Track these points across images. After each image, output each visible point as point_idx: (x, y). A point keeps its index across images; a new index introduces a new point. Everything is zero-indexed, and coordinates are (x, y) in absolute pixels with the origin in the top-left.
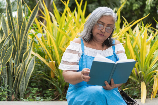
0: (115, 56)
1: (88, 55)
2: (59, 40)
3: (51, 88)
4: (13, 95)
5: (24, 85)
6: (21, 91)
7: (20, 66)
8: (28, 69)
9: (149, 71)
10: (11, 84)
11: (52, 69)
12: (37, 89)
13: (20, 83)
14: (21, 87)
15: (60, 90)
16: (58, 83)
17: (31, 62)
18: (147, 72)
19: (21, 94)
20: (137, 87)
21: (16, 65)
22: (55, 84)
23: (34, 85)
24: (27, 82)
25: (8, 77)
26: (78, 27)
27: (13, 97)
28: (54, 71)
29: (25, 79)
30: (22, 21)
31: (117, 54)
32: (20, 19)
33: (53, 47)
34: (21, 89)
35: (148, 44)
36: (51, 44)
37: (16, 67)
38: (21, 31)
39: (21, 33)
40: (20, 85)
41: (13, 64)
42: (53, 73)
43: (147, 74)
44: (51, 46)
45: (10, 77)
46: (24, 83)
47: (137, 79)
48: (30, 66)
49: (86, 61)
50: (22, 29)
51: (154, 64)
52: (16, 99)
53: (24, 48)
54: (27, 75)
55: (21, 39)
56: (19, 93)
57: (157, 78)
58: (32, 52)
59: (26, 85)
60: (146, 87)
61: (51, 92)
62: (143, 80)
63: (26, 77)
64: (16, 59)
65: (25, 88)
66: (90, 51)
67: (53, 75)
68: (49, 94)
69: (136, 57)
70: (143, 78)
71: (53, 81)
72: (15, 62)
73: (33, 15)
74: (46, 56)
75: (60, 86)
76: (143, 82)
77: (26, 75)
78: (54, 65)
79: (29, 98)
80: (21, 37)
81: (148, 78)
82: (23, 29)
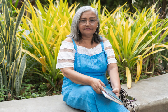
0: (104, 53)
1: (80, 54)
2: (46, 35)
3: (44, 82)
4: (9, 93)
5: (19, 82)
6: (16, 88)
7: (13, 66)
8: (21, 67)
9: (131, 56)
10: (6, 83)
11: (43, 64)
12: (31, 85)
13: (15, 81)
14: (16, 85)
15: (52, 83)
16: (50, 77)
17: (23, 60)
18: (130, 57)
19: (16, 91)
20: (121, 72)
21: (9, 64)
22: (47, 78)
23: (28, 81)
24: (21, 80)
25: (3, 77)
26: (63, 21)
27: (9, 95)
28: (45, 66)
29: (19, 77)
30: (10, 21)
31: (105, 50)
32: (7, 19)
33: (41, 42)
34: (16, 86)
35: (129, 30)
36: (39, 40)
37: (9, 66)
38: (10, 31)
39: (10, 33)
40: (15, 83)
41: (6, 63)
42: (45, 68)
43: (130, 59)
44: (39, 42)
45: (5, 77)
46: (19, 80)
47: (122, 65)
48: (22, 64)
49: (80, 60)
50: (10, 29)
51: (135, 49)
52: (13, 97)
53: (14, 47)
54: (21, 73)
55: (10, 38)
56: (14, 90)
57: (139, 62)
58: (22, 50)
59: (20, 82)
60: (130, 71)
61: (44, 86)
62: (127, 66)
63: (20, 74)
64: (7, 58)
65: (20, 84)
66: (81, 49)
67: (44, 69)
68: (42, 88)
69: (118, 43)
70: (127, 63)
71: (45, 75)
72: (7, 62)
73: (20, 15)
74: (35, 52)
75: (52, 80)
76: (127, 67)
77: (19, 72)
78: (45, 60)
79: (24, 94)
80: (10, 36)
81: (131, 63)
82: (12, 28)
